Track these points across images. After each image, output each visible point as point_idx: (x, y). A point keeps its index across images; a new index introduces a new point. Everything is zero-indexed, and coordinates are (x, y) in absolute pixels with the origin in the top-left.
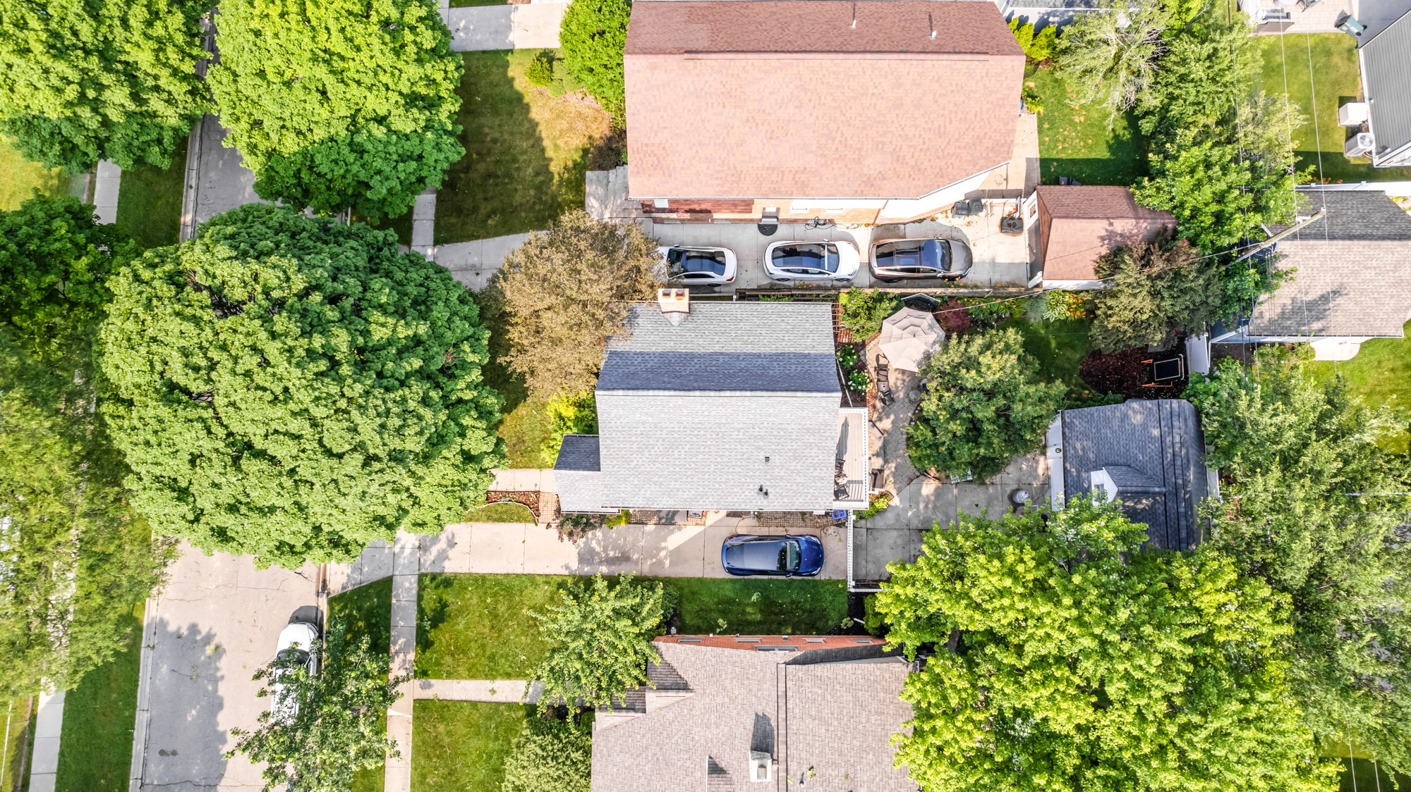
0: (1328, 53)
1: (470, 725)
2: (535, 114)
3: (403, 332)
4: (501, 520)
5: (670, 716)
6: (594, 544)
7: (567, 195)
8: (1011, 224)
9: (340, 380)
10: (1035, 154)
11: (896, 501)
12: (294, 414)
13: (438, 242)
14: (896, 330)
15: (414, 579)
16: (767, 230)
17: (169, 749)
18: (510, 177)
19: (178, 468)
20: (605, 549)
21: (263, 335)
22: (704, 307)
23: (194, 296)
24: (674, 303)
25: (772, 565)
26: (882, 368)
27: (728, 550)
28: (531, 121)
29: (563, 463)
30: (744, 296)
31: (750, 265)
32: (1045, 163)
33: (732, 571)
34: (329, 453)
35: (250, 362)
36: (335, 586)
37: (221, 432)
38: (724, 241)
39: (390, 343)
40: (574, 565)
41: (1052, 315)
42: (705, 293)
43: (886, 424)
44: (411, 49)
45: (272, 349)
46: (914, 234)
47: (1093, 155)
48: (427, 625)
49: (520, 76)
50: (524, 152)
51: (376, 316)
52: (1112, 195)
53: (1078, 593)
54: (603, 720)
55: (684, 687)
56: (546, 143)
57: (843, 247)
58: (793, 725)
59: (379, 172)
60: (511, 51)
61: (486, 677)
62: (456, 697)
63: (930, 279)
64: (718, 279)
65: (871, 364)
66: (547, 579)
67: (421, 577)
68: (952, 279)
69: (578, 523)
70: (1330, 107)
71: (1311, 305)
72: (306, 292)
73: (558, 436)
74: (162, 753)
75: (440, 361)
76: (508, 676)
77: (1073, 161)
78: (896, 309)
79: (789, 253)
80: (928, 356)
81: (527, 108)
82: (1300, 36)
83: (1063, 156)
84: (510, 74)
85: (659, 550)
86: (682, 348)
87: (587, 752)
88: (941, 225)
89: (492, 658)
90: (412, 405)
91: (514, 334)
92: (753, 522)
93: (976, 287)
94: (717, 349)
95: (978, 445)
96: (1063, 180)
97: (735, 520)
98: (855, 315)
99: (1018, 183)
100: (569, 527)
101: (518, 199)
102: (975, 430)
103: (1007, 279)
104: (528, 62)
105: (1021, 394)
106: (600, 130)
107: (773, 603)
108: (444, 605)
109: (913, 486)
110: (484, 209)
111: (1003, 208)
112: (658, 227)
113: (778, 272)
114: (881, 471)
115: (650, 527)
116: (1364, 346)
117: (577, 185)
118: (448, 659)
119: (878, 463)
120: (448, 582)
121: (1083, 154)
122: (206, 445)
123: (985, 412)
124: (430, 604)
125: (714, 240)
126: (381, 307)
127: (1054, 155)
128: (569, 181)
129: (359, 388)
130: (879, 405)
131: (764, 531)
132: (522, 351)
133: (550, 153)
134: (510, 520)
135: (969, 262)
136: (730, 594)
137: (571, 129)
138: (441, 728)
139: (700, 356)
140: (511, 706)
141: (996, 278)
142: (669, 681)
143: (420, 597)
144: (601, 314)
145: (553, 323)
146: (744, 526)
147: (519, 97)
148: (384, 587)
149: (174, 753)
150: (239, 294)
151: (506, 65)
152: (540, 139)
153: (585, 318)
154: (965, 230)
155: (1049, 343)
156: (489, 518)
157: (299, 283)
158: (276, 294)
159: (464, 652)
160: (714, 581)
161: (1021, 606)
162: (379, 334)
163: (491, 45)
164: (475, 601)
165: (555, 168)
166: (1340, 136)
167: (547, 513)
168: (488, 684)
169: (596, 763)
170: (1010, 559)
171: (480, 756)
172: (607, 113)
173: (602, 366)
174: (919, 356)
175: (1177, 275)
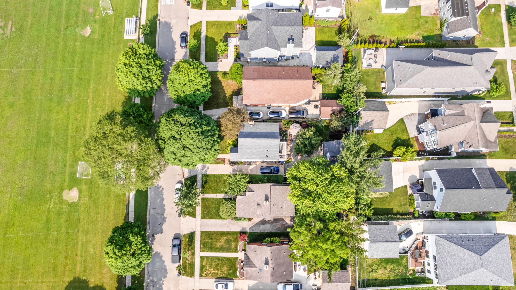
0: (379, 72)
1: (212, 202)
2: (223, 84)
3: (207, 129)
4: (218, 164)
5: (250, 196)
6: (235, 168)
7: (229, 101)
8: (316, 107)
9: (200, 136)
10: (321, 92)
11: (293, 160)
12: (194, 141)
13: (204, 110)
14: (292, 127)
15: (201, 175)
16: (269, 108)
17: (154, 207)
18: (218, 97)
19: (175, 150)
20: (238, 169)
21: (190, 129)
22: (257, 123)
23: (177, 123)
24: (251, 123)
25: (269, 172)
26: (290, 135)
27: (261, 169)
28: (222, 86)
29: (231, 151)
30: (264, 121)
31: (265, 115)
32: (323, 94)
33: (262, 173)
34: (198, 147)
35: (188, 133)
36: (186, 176)
37: (182, 144)
38: (260, 110)
39: (205, 130)
40: (232, 172)
41: (323, 124)
42: (257, 121)
43: (291, 145)
44: (204, 78)
45: (191, 131)
46: (297, 109)
47: (333, 93)
48: (204, 184)
49: (220, 76)
50: (221, 92)
51: (203, 126)
52: (333, 101)
53: (314, 169)
54: (239, 198)
55: (253, 191)
56: (225, 90)
57: (283, 112)
58: (272, 196)
59: (198, 99)
60: (218, 72)
61: (215, 193)
62: (209, 197)
63: (300, 118)
64: (259, 118)
65: (289, 134)
66: (227, 175)
67: (202, 175)
68: (304, 117)
69: (233, 163)
70: (379, 83)
71: (368, 123)
72: (194, 123)
73: (229, 147)
74: (153, 208)
75: (212, 134)
76: (219, 193)
77: (329, 94)
78: (293, 123)
79: (273, 113)
80: (298, 132)
81: (221, 83)
82: (374, 69)
83: (327, 93)
84: (218, 76)
85: (248, 169)
86: (253, 131)
87: (235, 204)
88: (302, 107)
89: (216, 190)
90: (210, 140)
91: (222, 128)
92: (266, 164)
93: (309, 119)
94: (259, 131)
95: (306, 148)
96: (326, 98)
97: (262, 164)
98: (285, 124)
99: (318, 98)
100: (231, 164)
101: (220, 101)
102: (305, 146)
103: (315, 117)
104: (221, 74)
105: (313, 139)
106: (236, 88)
107: (270, 179)
108: (207, 180)
109: (296, 157)
110: (213, 103)
111: (314, 104)
112: (247, 107)
113: (271, 116)
114: (290, 154)
115: (246, 165)
116: (384, 130)
117: (231, 99)
118: (208, 190)
119: (289, 153)
120: (207, 176)
121: (331, 93)
122: (180, 146)
123: (307, 142)
124: (204, 180)
125: (258, 110)
126: (204, 124)
127: (325, 93)
128: (230, 98)
129: (203, 137)
130: (290, 142)
131: (268, 166)
132: (224, 131)
133: (226, 92)
134: (219, 164)
135: (308, 114)
136: (261, 177)
137: (230, 88)
138: (207, 203)
139: (256, 132)
140: (220, 199)
141: (313, 117)
142: (250, 190)
143: (202, 179)
144: (238, 125)
145: (230, 126)
146: (264, 165)
147: (220, 81)
148: (195, 177)
149: (155, 208)
150: (184, 123)
151: (217, 75)
152: (224, 90)
153: (236, 126)
154: (307, 108)
155: (323, 130)
156: (215, 164)
157: (193, 121)
158: (190, 123)
159: (211, 189)
160: (258, 175)
161: (306, 171)
162: (204, 129)
163: (214, 70)
164: (213, 179)
165: (227, 95)
166: (381, 89)
167: (227, 162)
168: (216, 195)
169: (237, 206)
170: (305, 164)
171: (214, 208)
172: (237, 85)
173: (238, 134)
174: (297, 132)
175: (342, 117)
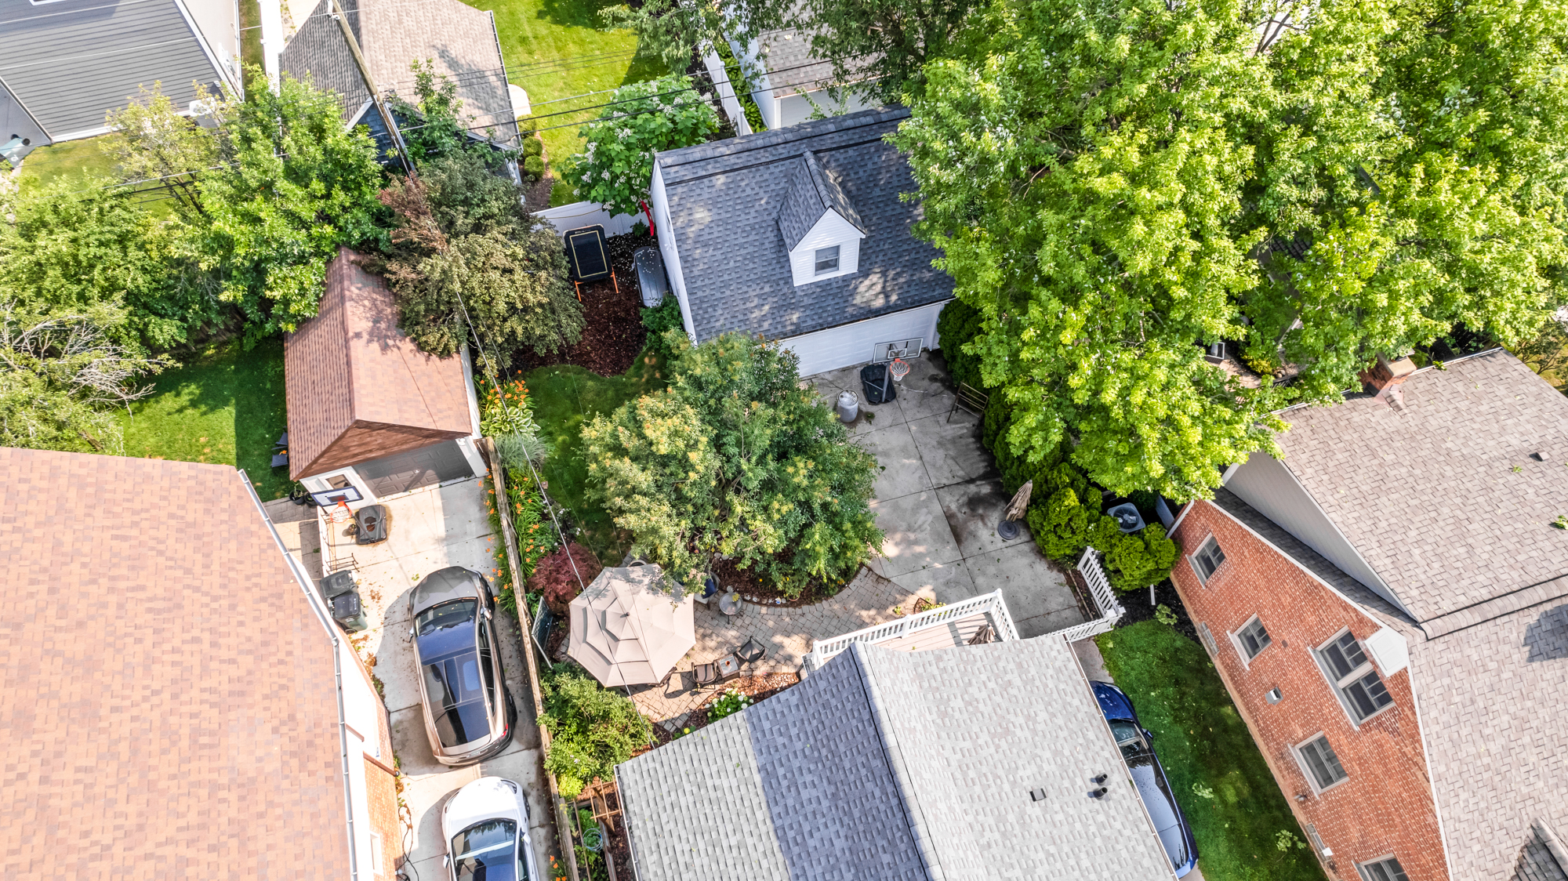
8: (370, 528)
14: (619, 653)
46: (410, 687)
57: (455, 821)
88: (383, 646)
111: (338, 544)
135: (457, 573)
